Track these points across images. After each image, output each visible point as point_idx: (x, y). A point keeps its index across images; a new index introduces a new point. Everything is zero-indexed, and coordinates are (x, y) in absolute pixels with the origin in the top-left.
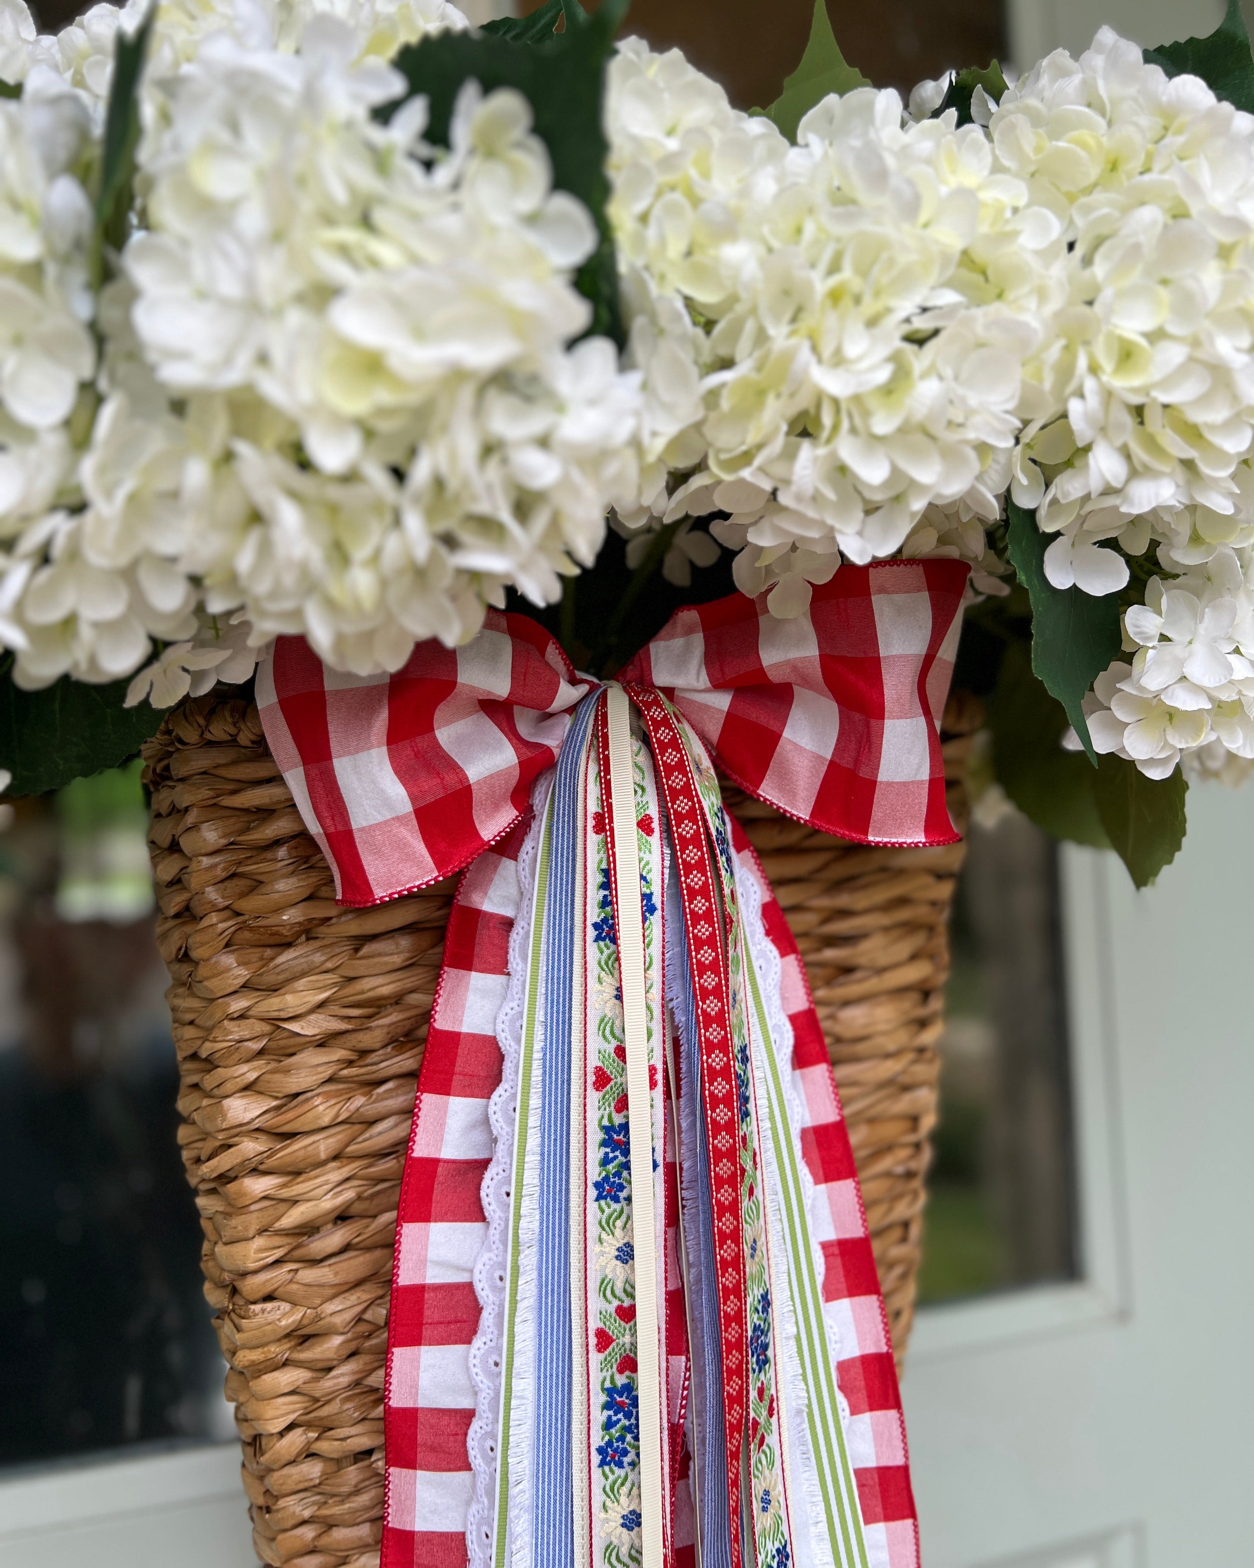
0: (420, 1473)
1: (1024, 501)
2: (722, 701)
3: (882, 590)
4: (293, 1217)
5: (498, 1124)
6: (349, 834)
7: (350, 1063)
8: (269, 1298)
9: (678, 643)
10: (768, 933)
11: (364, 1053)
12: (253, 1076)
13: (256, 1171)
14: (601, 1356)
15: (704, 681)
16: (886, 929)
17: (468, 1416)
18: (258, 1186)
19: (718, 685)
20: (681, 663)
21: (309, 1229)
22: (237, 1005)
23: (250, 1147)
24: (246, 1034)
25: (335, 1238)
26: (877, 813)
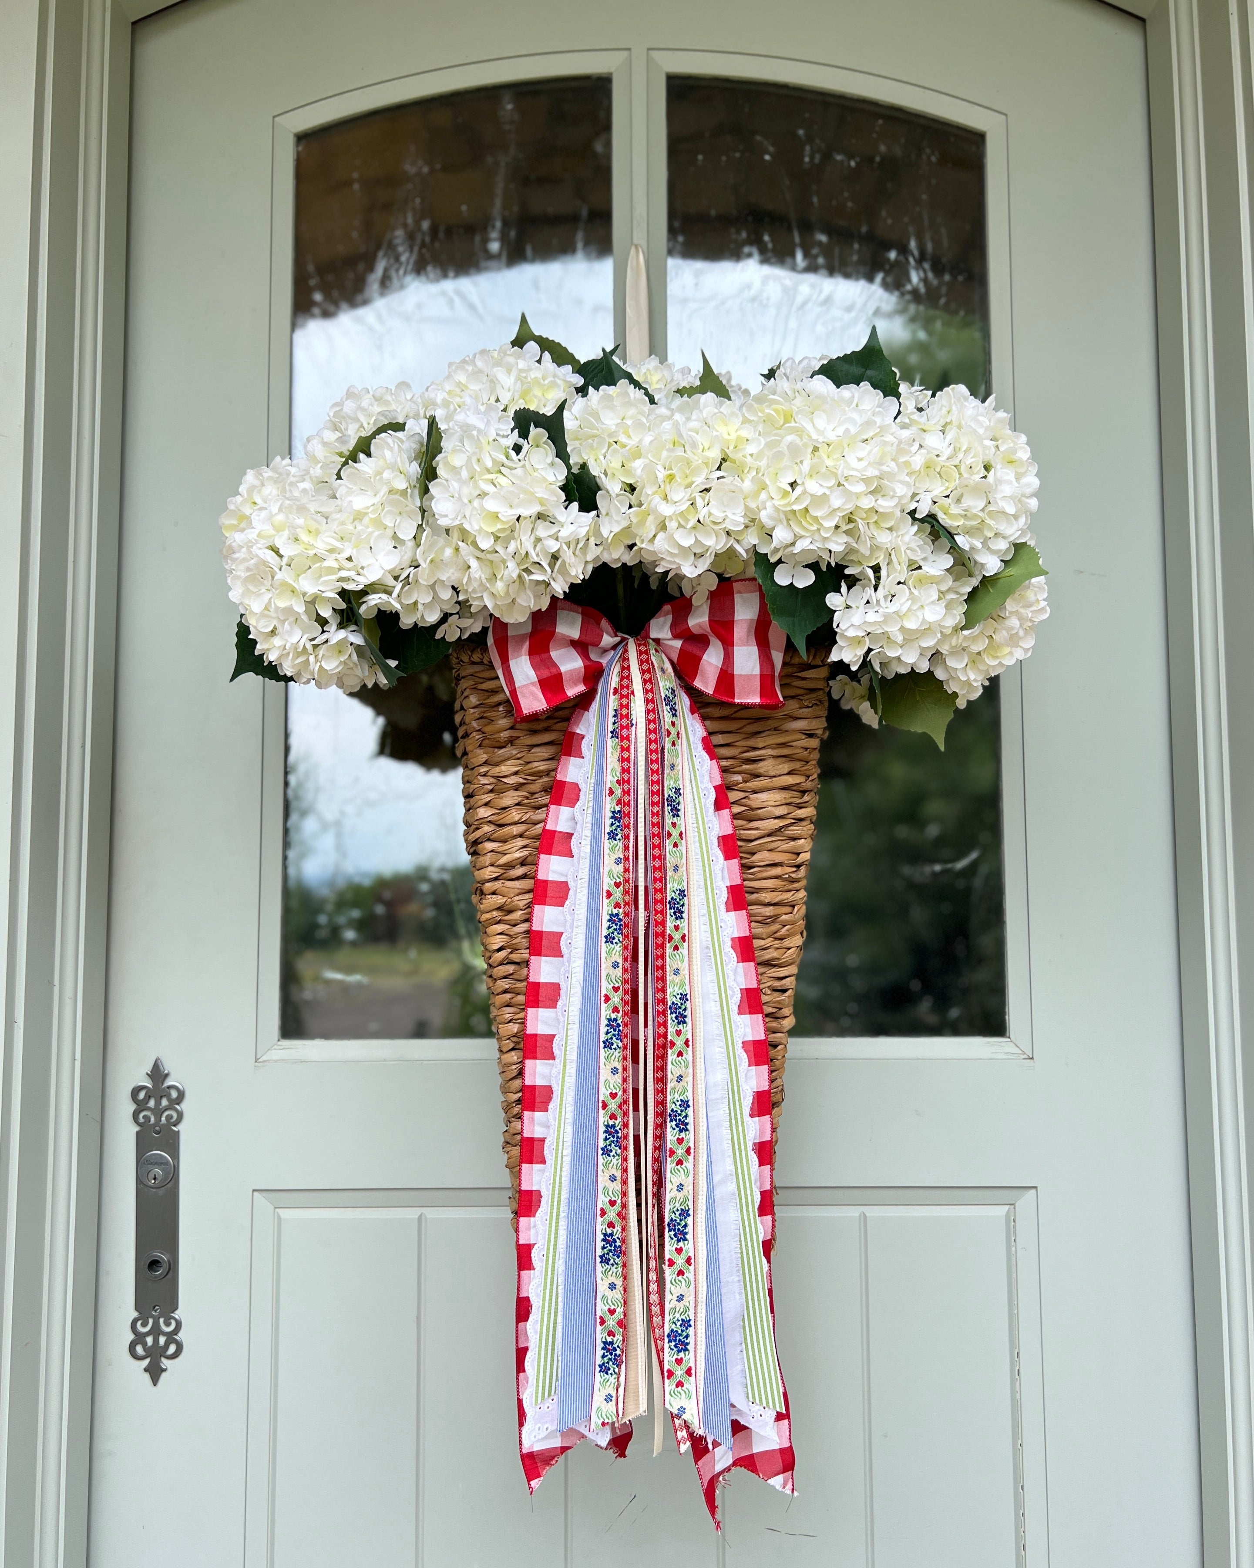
0: (543, 958)
1: (762, 551)
2: (678, 644)
3: (739, 592)
4: (504, 860)
5: (578, 817)
6: (515, 689)
7: (528, 798)
8: (494, 893)
9: (662, 619)
10: (704, 749)
11: (533, 794)
12: (489, 799)
13: (489, 840)
14: (608, 901)
15: (669, 636)
16: (774, 757)
17: (561, 934)
18: (490, 846)
19: (675, 636)
20: (661, 629)
21: (510, 866)
22: (483, 769)
23: (487, 828)
24: (486, 782)
25: (519, 871)
26: (737, 690)
